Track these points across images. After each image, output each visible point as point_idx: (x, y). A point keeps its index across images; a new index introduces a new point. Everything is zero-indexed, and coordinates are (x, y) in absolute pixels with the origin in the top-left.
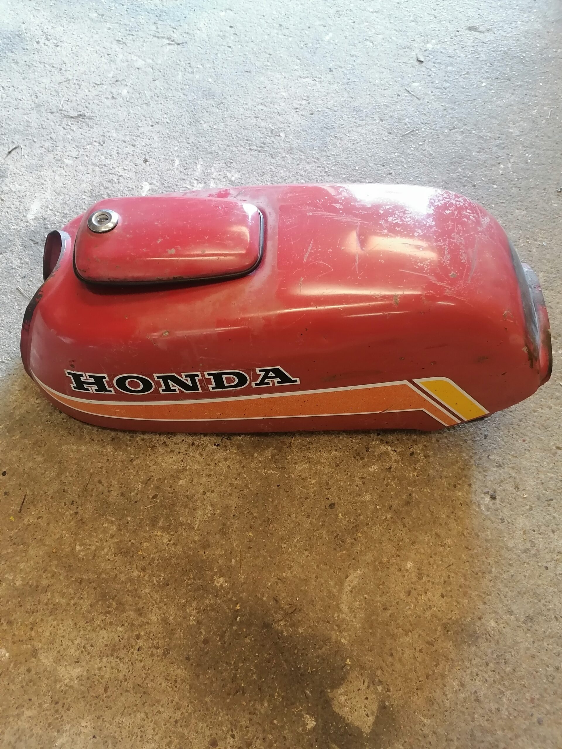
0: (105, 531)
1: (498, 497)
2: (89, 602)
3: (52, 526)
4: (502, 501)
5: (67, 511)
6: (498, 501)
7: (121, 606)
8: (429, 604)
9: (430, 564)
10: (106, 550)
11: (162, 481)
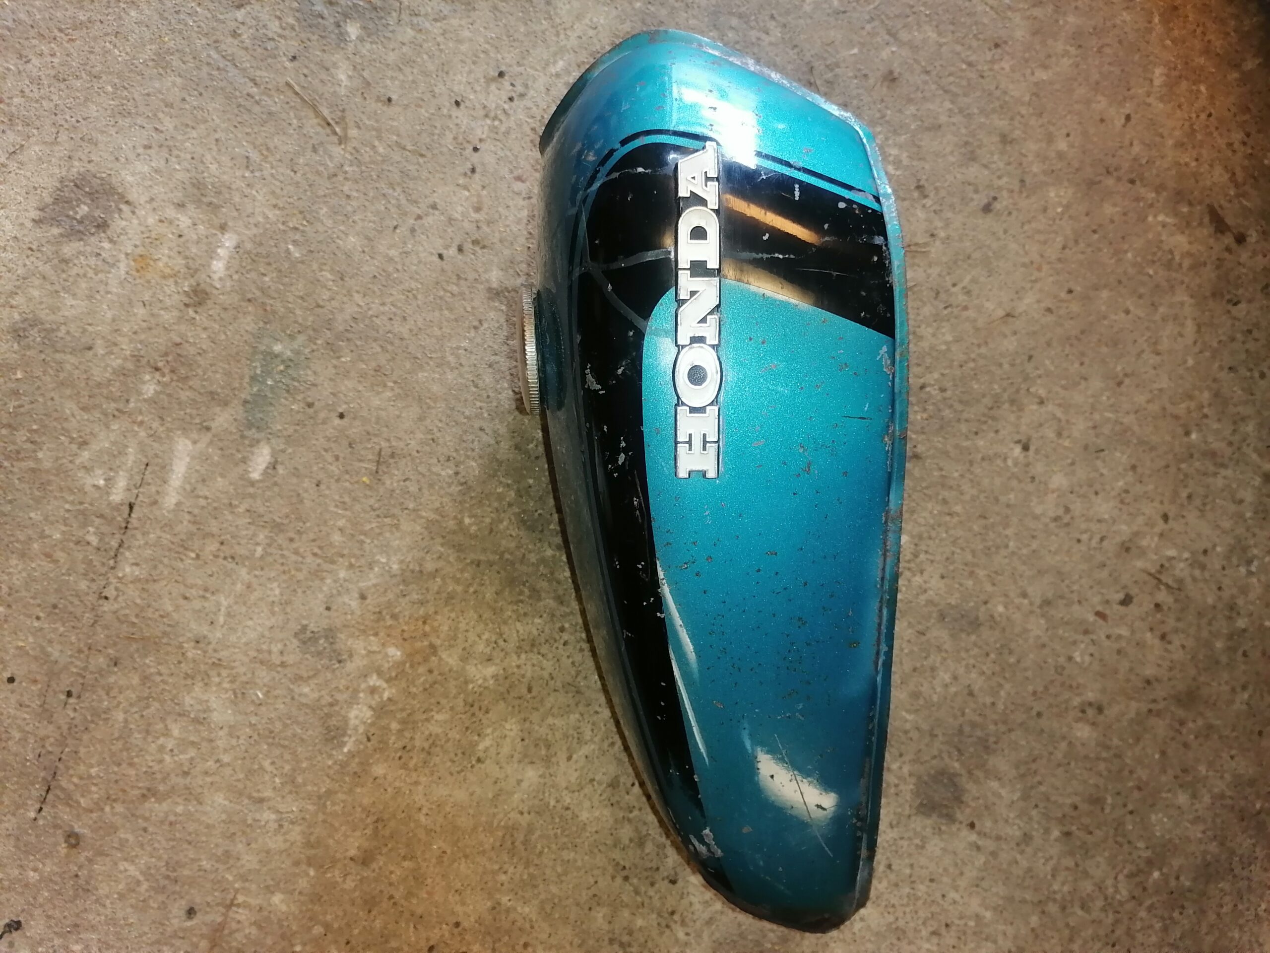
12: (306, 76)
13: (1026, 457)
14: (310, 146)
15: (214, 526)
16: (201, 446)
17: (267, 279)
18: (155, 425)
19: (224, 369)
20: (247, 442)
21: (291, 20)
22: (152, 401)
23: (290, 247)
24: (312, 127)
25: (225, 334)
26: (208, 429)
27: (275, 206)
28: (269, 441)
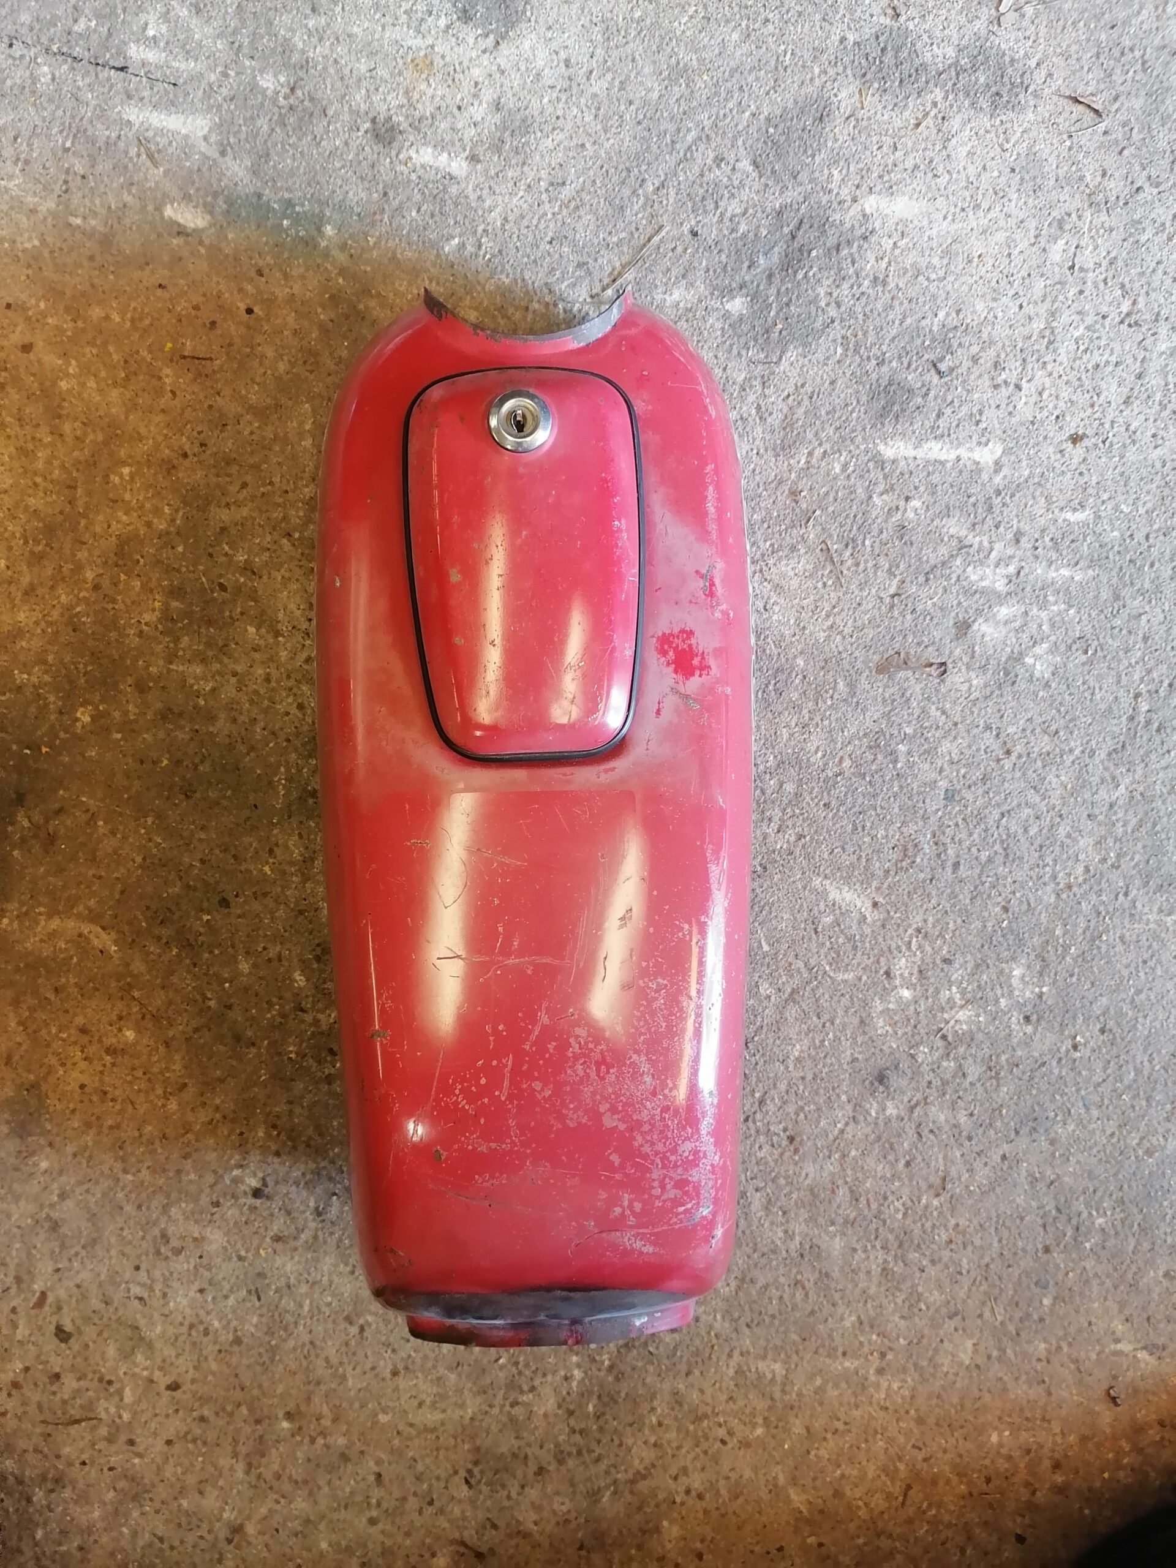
0: (157, 511)
1: (258, 1202)
2: (41, 507)
3: (160, 418)
4: (253, 1209)
5: (188, 438)
6: (251, 1201)
7: (37, 559)
8: (69, 1063)
9: (133, 1069)
10: (124, 518)
11: (253, 596)
12: (673, 249)
13: (245, 1193)
14: (585, 259)
15: (104, 166)
16: (203, 147)
17: (414, 214)
18: (224, 91)
19: (298, 168)
20: (209, 199)
21: (743, 228)
22: (254, 87)
23: (456, 240)
24: (609, 261)
25: (343, 167)
26: (223, 153)
27: (506, 219)
28: (212, 225)
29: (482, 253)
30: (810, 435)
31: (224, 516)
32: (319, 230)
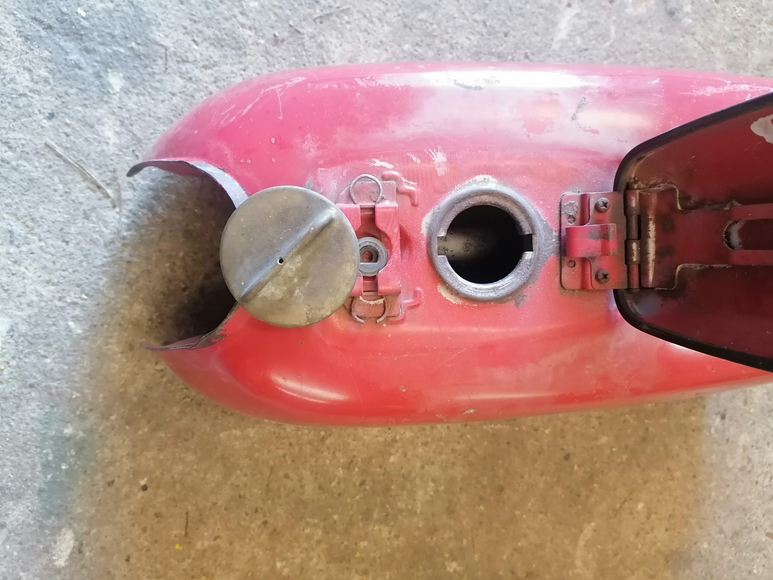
1: (727, 416)
3: (237, 546)
4: (731, 419)
5: (251, 522)
6: (727, 420)
8: (655, 540)
9: (658, 501)
11: (368, 461)
12: (67, 135)
13: (723, 424)
14: (80, 213)
17: (48, 361)
19: (12, 461)
20: (47, 531)
21: (43, 73)
23: (71, 324)
24: (81, 192)
25: (8, 424)
27: (48, 282)
28: (70, 526)
29: (80, 302)
30: (227, 25)
31: (310, 489)
32: (69, 439)
